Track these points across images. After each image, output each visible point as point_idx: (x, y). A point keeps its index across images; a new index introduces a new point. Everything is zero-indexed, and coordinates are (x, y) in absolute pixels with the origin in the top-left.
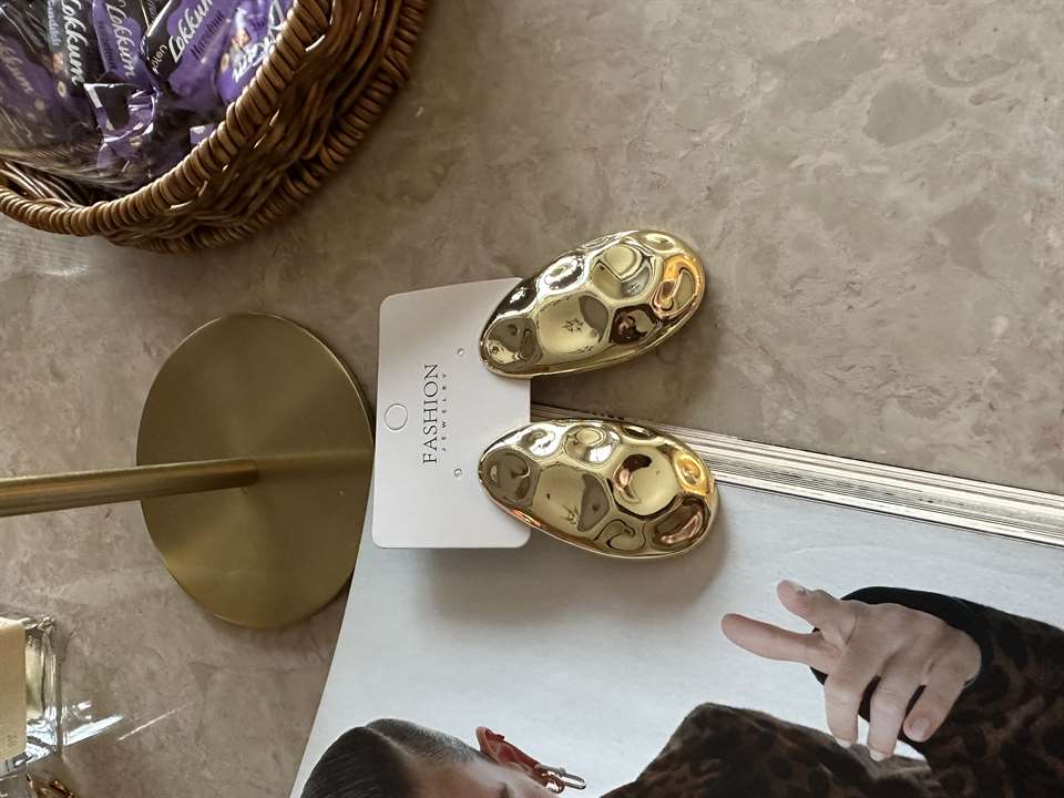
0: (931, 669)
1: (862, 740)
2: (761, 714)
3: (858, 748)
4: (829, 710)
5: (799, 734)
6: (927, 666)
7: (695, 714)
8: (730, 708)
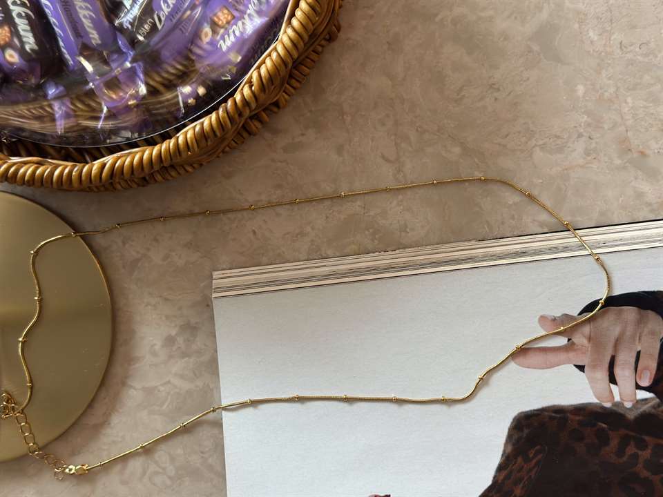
0: (640, 339)
1: (617, 398)
2: (554, 406)
3: (616, 404)
4: (592, 387)
5: (580, 410)
6: (638, 338)
7: (514, 424)
8: (534, 410)
